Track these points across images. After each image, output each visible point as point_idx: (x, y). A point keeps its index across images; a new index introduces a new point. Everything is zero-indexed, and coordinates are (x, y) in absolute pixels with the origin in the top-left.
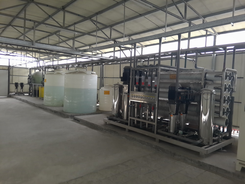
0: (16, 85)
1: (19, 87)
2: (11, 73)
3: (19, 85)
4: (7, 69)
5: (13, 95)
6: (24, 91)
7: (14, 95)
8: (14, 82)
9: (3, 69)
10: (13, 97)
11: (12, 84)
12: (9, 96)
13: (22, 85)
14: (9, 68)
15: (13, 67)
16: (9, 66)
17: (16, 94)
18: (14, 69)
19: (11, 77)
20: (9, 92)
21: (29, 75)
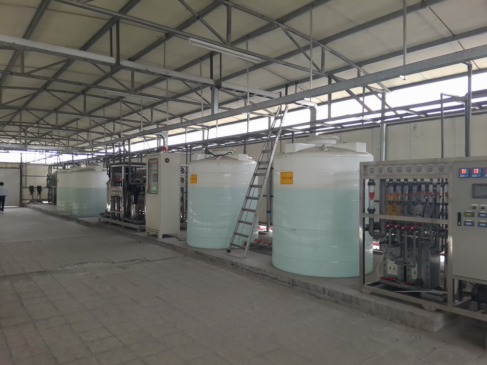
0: (31, 189)
1: (36, 191)
2: (24, 173)
3: (36, 190)
4: (19, 167)
5: (27, 203)
6: (42, 198)
7: (29, 203)
8: (28, 186)
9: (13, 167)
10: (26, 207)
11: (26, 187)
12: (22, 205)
13: (39, 189)
14: (21, 166)
15: (26, 163)
16: (22, 163)
17: (31, 202)
18: (28, 167)
19: (24, 178)
20: (21, 199)
21: (47, 175)
